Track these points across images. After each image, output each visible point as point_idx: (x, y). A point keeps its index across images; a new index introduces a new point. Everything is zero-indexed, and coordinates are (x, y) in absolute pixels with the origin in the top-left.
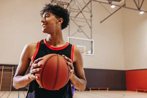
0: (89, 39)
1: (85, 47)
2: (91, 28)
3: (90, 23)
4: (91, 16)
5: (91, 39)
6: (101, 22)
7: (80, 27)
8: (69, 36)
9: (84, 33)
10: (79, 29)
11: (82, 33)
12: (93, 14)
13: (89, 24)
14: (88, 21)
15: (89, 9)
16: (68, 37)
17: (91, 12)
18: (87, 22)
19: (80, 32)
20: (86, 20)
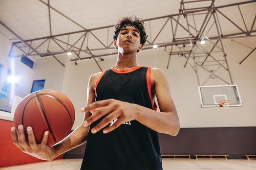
0: (229, 84)
1: (225, 96)
2: (228, 70)
3: (225, 65)
4: (225, 55)
5: (232, 84)
6: (240, 64)
7: (212, 72)
8: (199, 85)
9: (220, 78)
10: (211, 74)
11: (217, 79)
12: (226, 53)
13: (223, 66)
14: (221, 62)
15: (220, 48)
16: (199, 87)
17: (223, 50)
18: (220, 64)
19: (213, 78)
20: (218, 62)
